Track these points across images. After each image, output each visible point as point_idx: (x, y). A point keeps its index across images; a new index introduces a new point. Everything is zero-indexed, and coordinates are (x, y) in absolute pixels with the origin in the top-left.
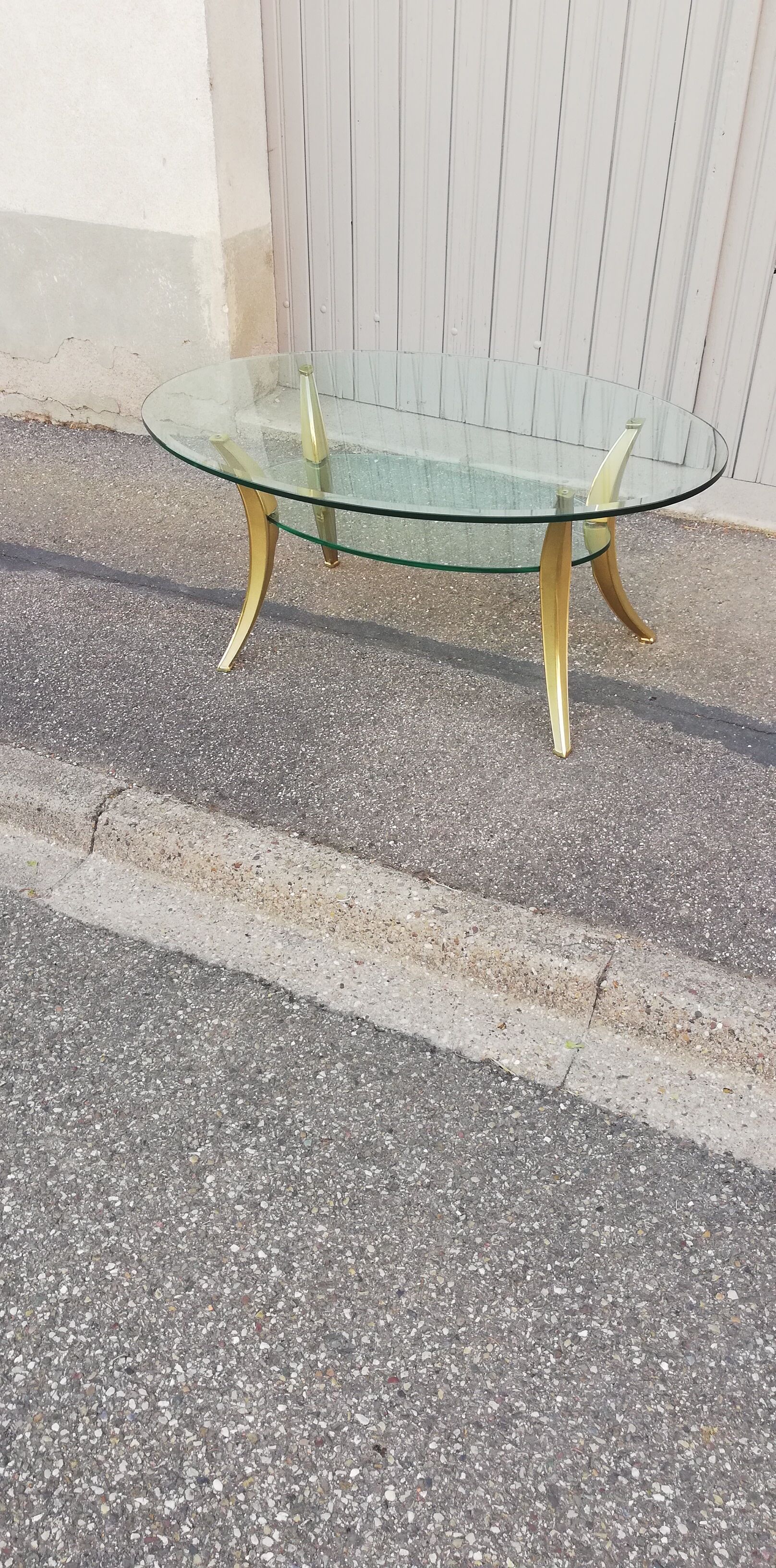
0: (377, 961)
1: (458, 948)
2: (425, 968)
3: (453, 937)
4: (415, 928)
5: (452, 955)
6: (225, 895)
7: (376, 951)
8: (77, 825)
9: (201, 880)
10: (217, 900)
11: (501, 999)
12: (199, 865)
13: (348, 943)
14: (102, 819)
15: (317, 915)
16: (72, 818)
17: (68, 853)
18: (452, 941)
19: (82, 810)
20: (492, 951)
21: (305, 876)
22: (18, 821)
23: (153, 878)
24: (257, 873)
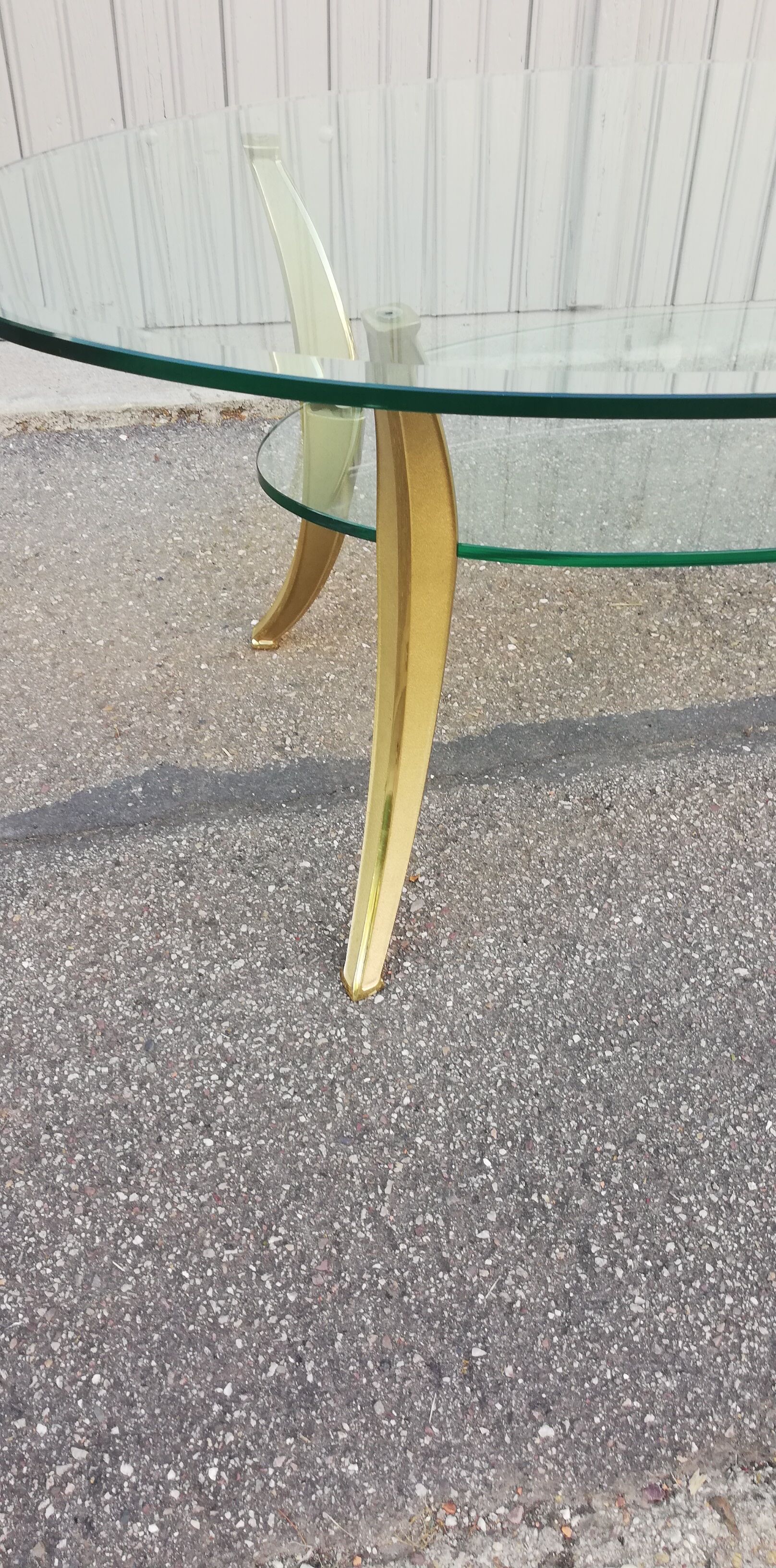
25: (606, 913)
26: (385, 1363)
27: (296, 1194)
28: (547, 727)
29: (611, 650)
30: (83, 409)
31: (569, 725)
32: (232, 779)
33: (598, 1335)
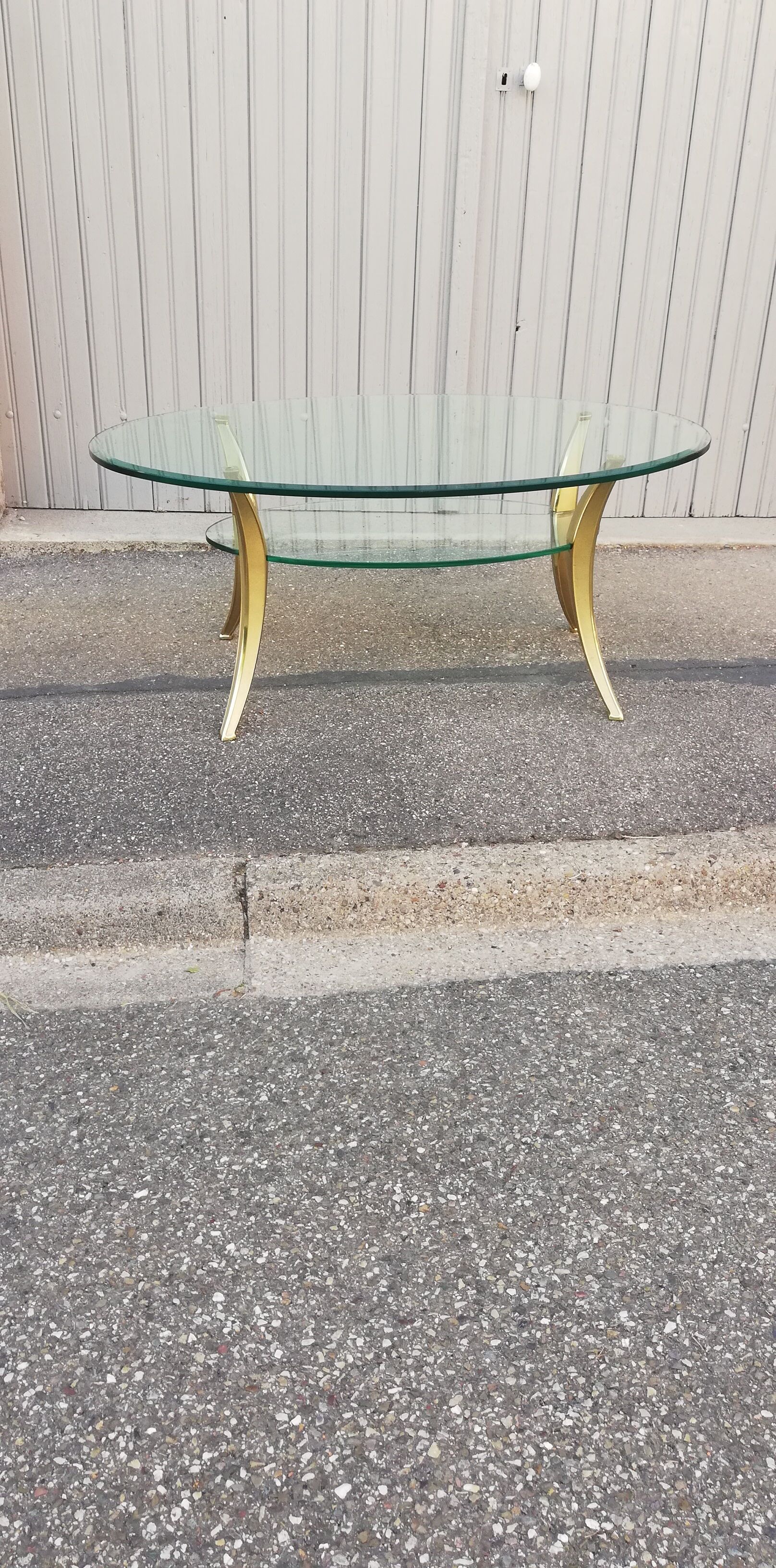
0: (631, 923)
1: (707, 878)
2: (680, 912)
3: (699, 870)
4: (658, 876)
5: (704, 887)
6: (435, 923)
7: (625, 915)
8: (220, 913)
9: (402, 917)
10: (428, 931)
11: (764, 910)
12: (395, 902)
13: (593, 918)
14: (253, 893)
15: (549, 903)
16: (211, 907)
17: (217, 950)
18: (700, 874)
19: (220, 895)
20: (740, 868)
21: (519, 869)
22: (130, 940)
23: (341, 937)
24: (469, 885)
25: (337, 726)
26: (200, 823)
27: (182, 785)
28: (345, 672)
29: (388, 650)
30: (163, 541)
31: (355, 672)
32: (196, 680)
33: (279, 822)
